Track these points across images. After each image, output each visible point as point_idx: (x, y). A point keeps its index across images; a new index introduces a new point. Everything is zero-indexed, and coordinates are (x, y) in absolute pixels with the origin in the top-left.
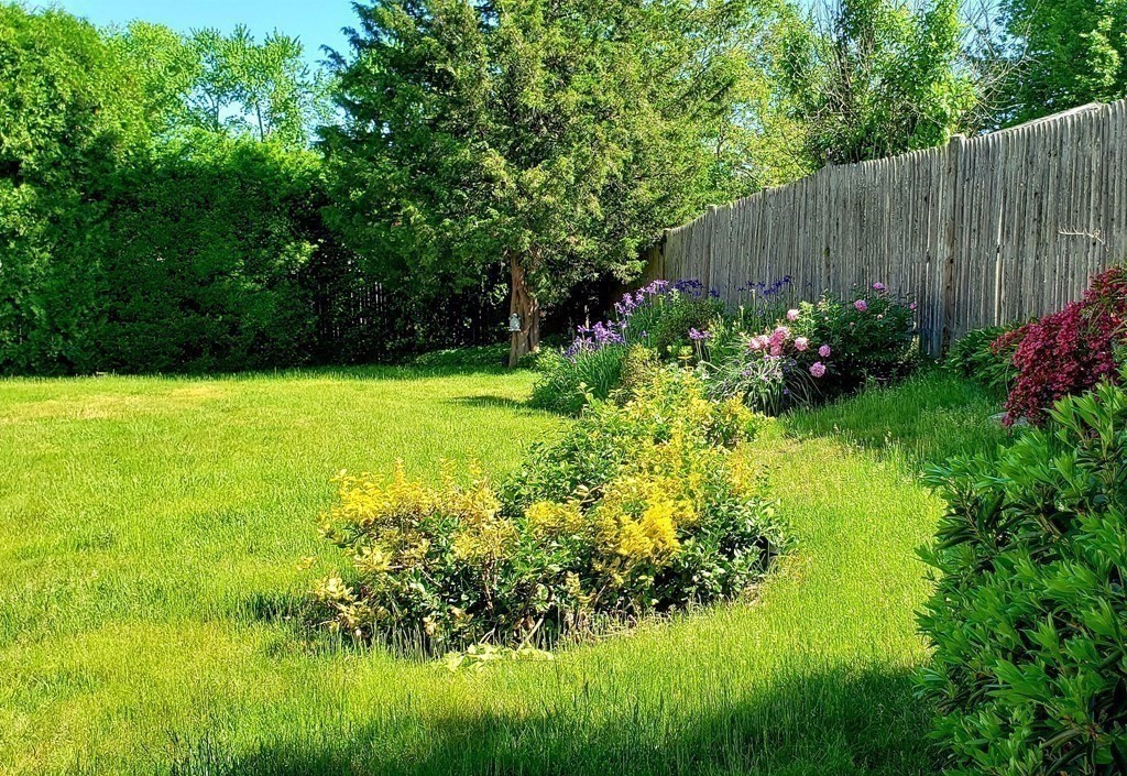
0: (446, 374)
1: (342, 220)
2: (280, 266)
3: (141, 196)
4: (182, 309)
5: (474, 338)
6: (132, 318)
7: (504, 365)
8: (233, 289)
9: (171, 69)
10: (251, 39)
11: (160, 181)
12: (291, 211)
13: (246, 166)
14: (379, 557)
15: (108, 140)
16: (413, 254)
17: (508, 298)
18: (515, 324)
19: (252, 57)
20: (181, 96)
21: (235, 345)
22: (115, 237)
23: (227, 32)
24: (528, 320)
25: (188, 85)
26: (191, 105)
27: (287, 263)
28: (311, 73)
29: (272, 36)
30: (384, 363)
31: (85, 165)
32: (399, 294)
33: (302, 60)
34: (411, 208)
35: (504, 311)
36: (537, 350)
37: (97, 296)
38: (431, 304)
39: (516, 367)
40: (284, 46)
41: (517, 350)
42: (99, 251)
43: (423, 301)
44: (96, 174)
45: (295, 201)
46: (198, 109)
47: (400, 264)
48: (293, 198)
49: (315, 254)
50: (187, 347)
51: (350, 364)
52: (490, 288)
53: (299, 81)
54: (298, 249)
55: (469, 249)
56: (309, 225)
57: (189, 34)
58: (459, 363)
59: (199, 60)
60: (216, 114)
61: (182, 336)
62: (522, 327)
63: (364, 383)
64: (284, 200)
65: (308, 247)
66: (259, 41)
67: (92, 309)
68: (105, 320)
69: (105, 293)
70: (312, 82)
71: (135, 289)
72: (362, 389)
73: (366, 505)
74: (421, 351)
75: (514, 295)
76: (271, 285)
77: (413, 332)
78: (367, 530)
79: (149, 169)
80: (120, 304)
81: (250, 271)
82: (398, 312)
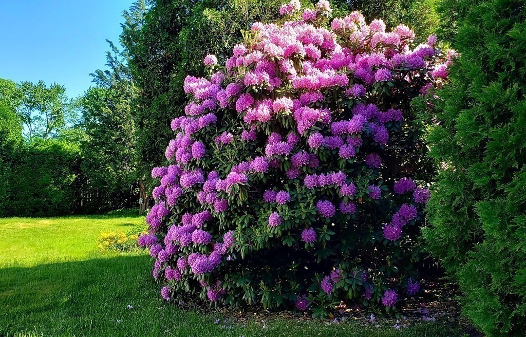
0: (118, 217)
1: (87, 169)
2: (66, 182)
3: (22, 160)
4: (34, 197)
5: (128, 206)
6: (17, 199)
7: (137, 214)
8: (50, 190)
9: (13, 97)
10: (45, 86)
11: (28, 156)
12: (70, 165)
13: (56, 151)
14: (107, 243)
15: (12, 142)
16: (109, 181)
17: (139, 192)
18: (141, 201)
19: (45, 93)
20: (16, 108)
21: (50, 208)
22: (13, 174)
23: (35, 83)
24: (145, 200)
25: (19, 104)
26: (20, 111)
27: (68, 181)
28: (69, 100)
29: (53, 85)
30: (98, 214)
31: (5, 151)
32: (104, 191)
33: (65, 94)
34: (109, 167)
35: (138, 197)
36: (148, 210)
37: (7, 192)
38: (114, 195)
39: (140, 215)
40: (58, 89)
41: (141, 210)
42: (8, 178)
43: (111, 194)
44: (8, 154)
45: (71, 162)
46: (23, 113)
47: (105, 183)
48: (71, 160)
49: (76, 178)
50: (34, 208)
51: (87, 214)
52: (134, 189)
53: (63, 102)
54: (71, 177)
55: (126, 179)
56: (76, 169)
57: (20, 84)
58: (123, 214)
59: (24, 94)
60: (30, 115)
61: (33, 205)
62: (143, 202)
63: (94, 220)
64: (67, 161)
65: (74, 176)
66: (48, 87)
67: (5, 197)
68: (9, 200)
69: (9, 191)
70: (69, 103)
71: (19, 190)
72: (93, 222)
73: (105, 235)
74: (110, 209)
75: (141, 192)
76: (63, 188)
77: (107, 203)
78: (106, 239)
79: (24, 152)
80: (14, 195)
81: (55, 184)
82: (103, 197)
